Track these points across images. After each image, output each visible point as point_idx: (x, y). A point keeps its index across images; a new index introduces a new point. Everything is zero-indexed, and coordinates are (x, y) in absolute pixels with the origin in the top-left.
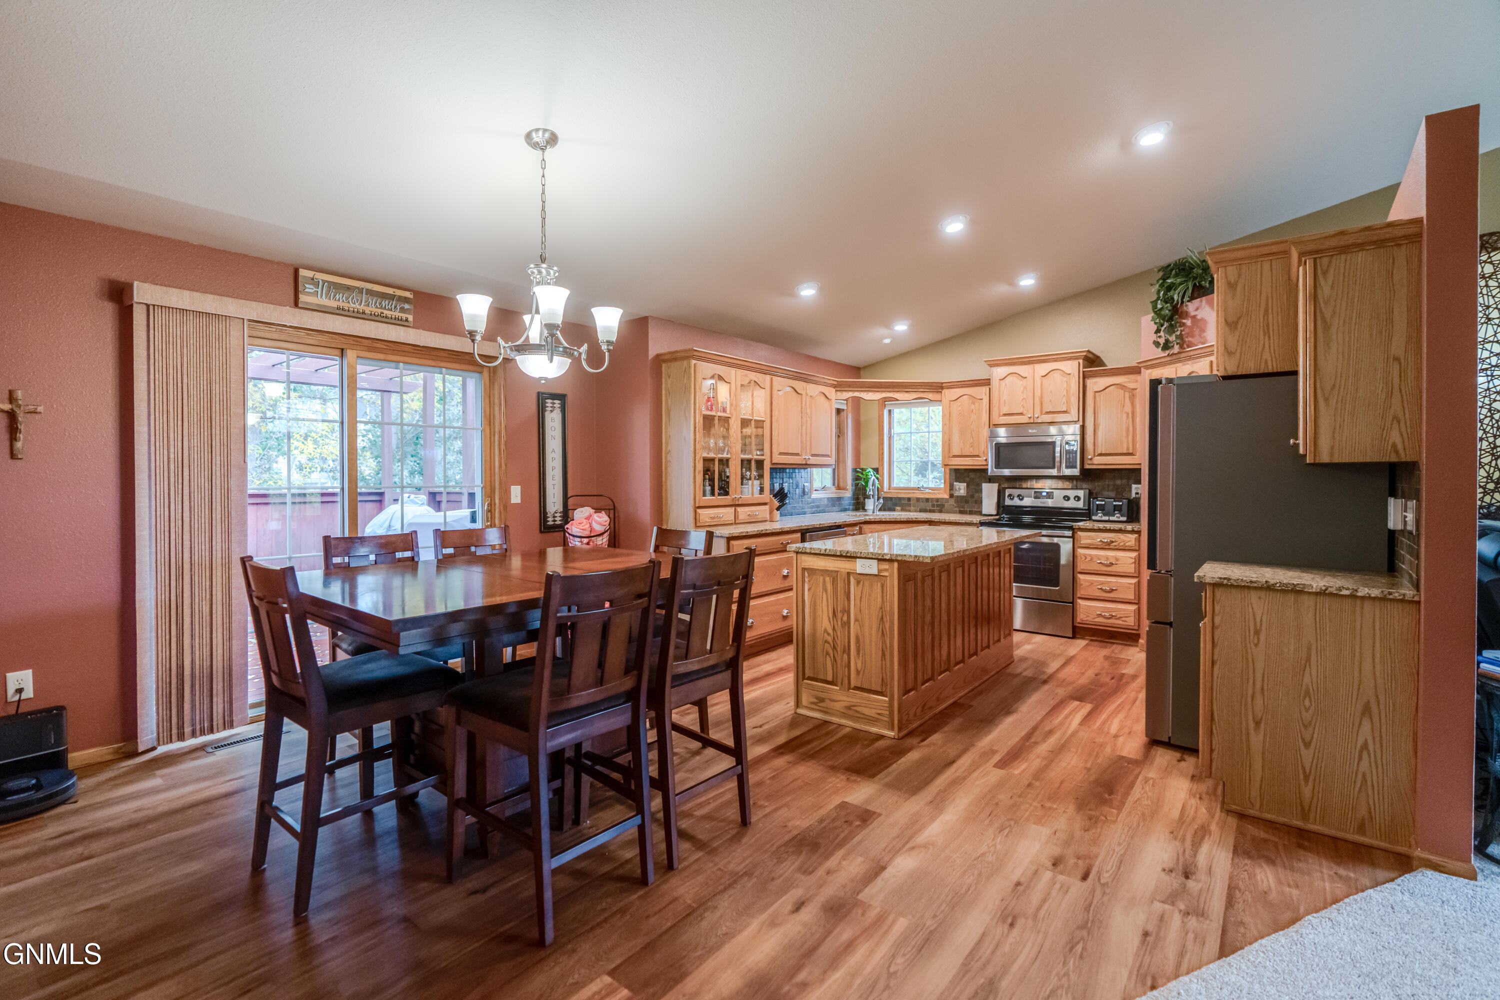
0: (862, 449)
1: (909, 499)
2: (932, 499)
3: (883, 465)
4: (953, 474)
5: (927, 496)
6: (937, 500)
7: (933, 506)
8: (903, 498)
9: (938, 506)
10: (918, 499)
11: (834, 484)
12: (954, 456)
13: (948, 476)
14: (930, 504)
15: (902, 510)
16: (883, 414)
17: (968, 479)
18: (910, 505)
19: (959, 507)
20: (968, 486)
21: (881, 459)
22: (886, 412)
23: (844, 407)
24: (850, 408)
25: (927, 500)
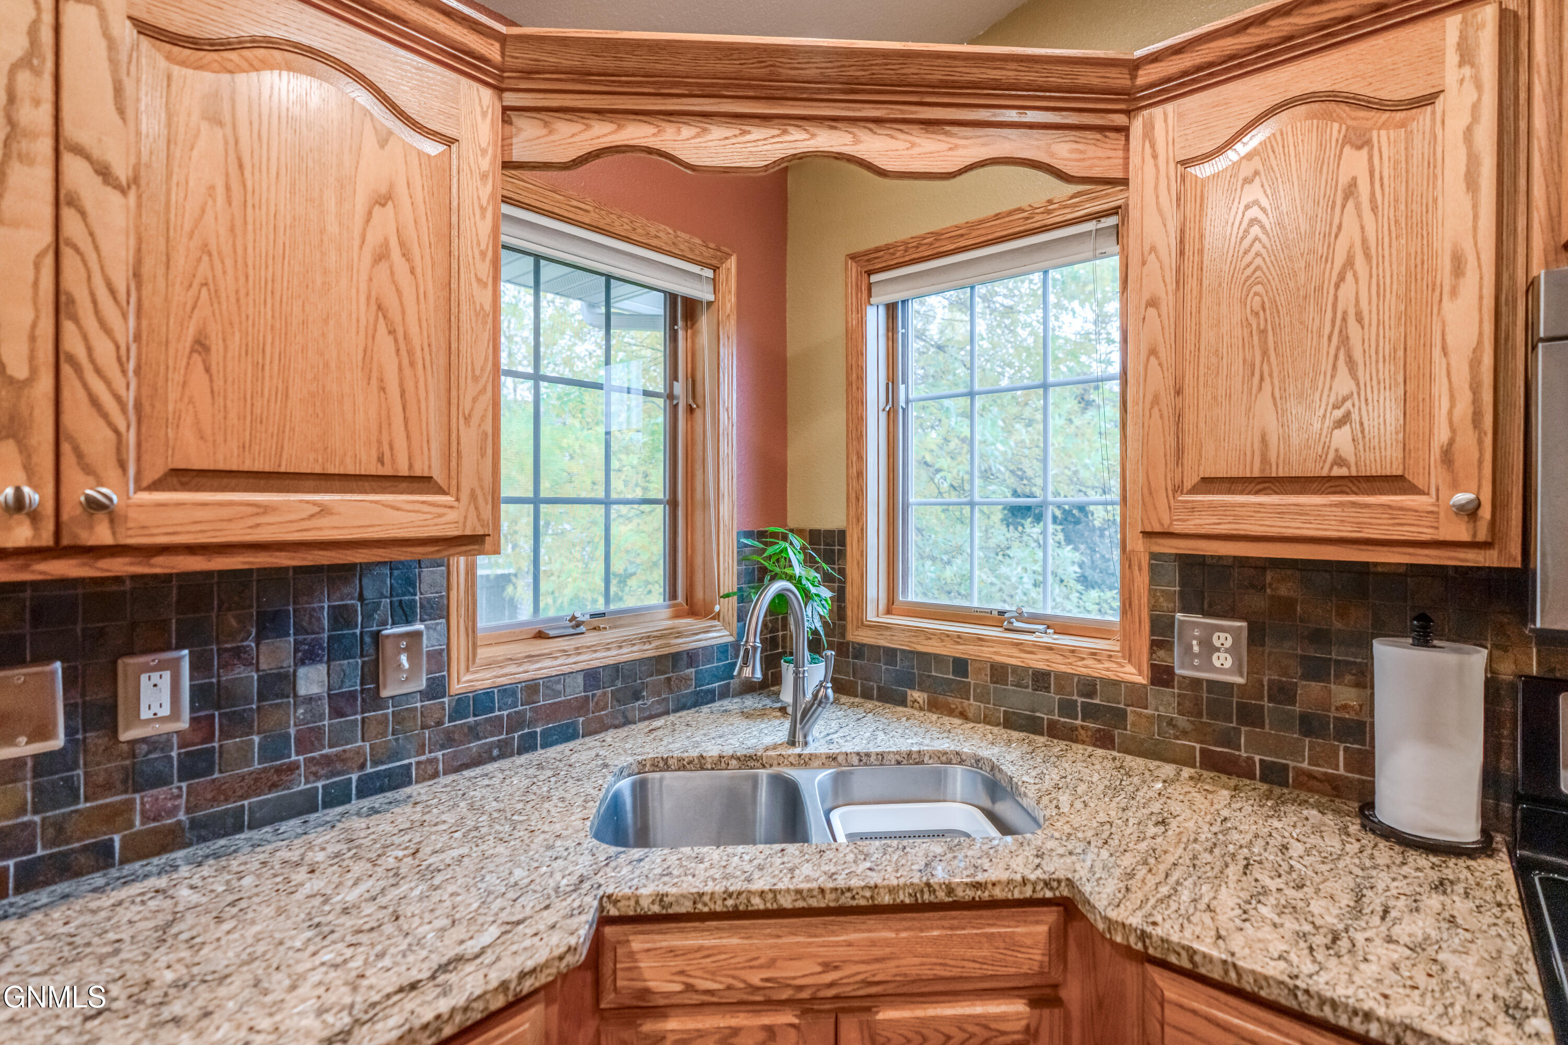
0: (793, 455)
1: (961, 666)
2: (1061, 676)
3: (859, 517)
4: (1173, 573)
5: (1038, 662)
6: (1089, 686)
7: (1067, 708)
8: (939, 659)
9: (1090, 712)
10: (999, 672)
11: (673, 595)
12: (1209, 484)
13: (1142, 580)
14: (1054, 697)
15: (934, 706)
16: (862, 322)
17: (1258, 602)
18: (963, 691)
19: (1200, 733)
20: (1256, 636)
21: (856, 497)
22: (874, 319)
23: (704, 293)
24: (730, 302)
25: (1041, 679)
